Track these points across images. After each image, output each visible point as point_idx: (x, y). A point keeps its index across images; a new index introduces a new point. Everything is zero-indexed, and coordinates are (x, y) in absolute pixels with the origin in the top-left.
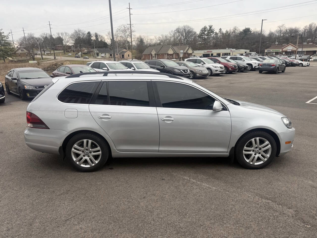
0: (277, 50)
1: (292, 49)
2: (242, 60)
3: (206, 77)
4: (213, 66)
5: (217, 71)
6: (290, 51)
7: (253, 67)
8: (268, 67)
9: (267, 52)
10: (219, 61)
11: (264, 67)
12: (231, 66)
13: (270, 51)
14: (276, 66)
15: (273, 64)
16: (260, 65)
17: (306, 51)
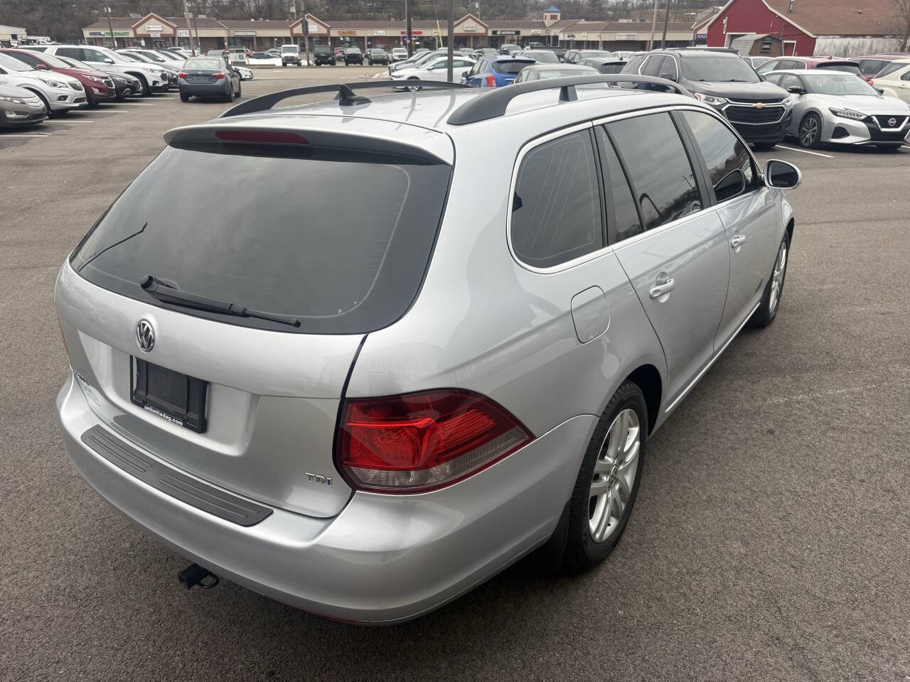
0: (121, 31)
1: (161, 29)
2: (106, 60)
3: (41, 124)
4: (45, 82)
5: (65, 98)
6: (158, 35)
7: (150, 84)
8: (205, 82)
9: (91, 36)
10: (42, 62)
11: (196, 81)
12: (96, 79)
13: (100, 34)
14: (226, 78)
15: (217, 74)
16: (182, 76)
17: (200, 38)
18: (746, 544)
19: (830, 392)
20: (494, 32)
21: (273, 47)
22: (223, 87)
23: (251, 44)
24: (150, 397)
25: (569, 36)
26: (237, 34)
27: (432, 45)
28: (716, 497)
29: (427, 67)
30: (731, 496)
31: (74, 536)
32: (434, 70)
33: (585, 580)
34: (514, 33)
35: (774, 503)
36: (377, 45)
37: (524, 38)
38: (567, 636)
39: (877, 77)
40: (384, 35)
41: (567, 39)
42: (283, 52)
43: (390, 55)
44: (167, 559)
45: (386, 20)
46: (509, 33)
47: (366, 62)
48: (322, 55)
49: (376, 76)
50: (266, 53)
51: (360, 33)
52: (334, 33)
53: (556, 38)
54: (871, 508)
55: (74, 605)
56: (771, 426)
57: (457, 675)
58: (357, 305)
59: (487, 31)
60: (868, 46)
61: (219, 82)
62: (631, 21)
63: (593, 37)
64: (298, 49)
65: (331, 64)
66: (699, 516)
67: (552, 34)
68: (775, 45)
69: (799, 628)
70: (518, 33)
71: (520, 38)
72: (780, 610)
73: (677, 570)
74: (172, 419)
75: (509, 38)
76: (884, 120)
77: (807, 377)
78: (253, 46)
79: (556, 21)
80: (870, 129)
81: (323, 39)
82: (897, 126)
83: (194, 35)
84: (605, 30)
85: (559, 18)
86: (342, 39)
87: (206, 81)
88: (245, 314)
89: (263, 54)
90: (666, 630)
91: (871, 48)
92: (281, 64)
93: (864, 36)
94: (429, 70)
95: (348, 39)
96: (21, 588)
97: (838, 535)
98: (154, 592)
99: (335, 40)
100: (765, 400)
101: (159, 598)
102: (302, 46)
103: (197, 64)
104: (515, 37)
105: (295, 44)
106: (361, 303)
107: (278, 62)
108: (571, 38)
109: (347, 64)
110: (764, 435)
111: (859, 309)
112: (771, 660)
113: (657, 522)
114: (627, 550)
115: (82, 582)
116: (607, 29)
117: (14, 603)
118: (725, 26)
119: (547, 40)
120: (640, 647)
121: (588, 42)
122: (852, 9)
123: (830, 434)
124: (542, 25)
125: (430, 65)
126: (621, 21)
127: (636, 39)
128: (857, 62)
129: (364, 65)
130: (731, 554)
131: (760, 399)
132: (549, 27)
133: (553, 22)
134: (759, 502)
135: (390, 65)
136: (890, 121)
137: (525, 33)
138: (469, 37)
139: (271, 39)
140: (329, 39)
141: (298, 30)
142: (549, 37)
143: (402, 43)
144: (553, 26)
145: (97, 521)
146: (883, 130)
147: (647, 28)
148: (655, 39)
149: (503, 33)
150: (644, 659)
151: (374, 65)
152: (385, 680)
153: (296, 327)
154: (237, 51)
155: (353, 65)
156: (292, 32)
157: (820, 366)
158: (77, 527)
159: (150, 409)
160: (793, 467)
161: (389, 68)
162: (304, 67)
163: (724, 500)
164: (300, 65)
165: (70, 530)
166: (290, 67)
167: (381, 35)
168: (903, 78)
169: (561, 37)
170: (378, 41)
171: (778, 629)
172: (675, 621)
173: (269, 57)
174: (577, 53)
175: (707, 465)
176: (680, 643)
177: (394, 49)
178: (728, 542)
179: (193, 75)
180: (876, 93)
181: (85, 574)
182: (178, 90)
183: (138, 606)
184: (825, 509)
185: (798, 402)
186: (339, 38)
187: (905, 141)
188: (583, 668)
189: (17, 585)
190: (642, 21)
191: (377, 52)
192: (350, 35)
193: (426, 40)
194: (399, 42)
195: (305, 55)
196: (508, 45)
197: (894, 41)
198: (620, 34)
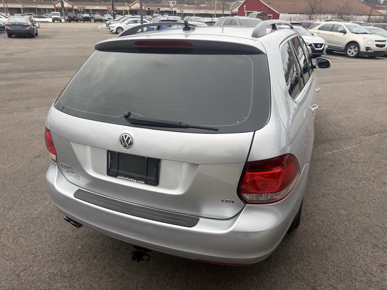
14: (31, 26)
15: (26, 24)
16: (8, 25)
17: (9, 8)
18: (346, 210)
19: (345, 148)
20: (149, 9)
21: (46, 13)
22: (30, 30)
23: (35, 11)
24: (119, 171)
25: (181, 11)
26: (27, 6)
27: (122, 13)
28: (326, 193)
29: (125, 23)
30: (331, 192)
31: (49, 246)
32: (129, 24)
33: (293, 233)
34: (157, 9)
35: (347, 193)
36: (96, 13)
37: (162, 11)
38: (299, 257)
39: (309, 29)
40: (99, 9)
41: (180, 12)
42: (53, 16)
43: (103, 17)
44: (103, 251)
45: (99, 2)
46: (155, 9)
47: (92, 20)
48: (72, 17)
49: (100, 27)
50: (43, 15)
51: (88, 7)
52: (75, 7)
53: (175, 12)
54: (382, 191)
55: (66, 280)
56: (331, 163)
57: (263, 281)
58: (246, 118)
59: (145, 8)
60: (298, 17)
61: (27, 28)
62: (206, 5)
63: (191, 12)
64: (60, 14)
65: (76, 21)
66: (323, 202)
67: (173, 10)
68: (265, 16)
69: (381, 240)
70: (159, 9)
71: (160, 11)
72: (371, 234)
73: (326, 224)
74: (137, 180)
75: (155, 11)
76: (316, 45)
77: (334, 143)
78: (36, 12)
79: (175, 5)
80: (311, 49)
81: (70, 10)
82: (321, 47)
83: (6, 7)
84: (195, 9)
85: (176, 3)
86: (79, 10)
87: (21, 28)
88: (187, 127)
89: (42, 16)
90: (334, 248)
91: (299, 18)
92: (52, 21)
93: (296, 13)
94: (126, 24)
95: (82, 10)
96: (32, 276)
97: (376, 202)
98: (105, 267)
99: (76, 10)
100: (323, 153)
101: (109, 270)
102: (61, 13)
103: (15, 19)
104: (158, 11)
105: (57, 11)
106: (247, 117)
107: (50, 20)
108: (182, 12)
109: (84, 22)
110: (330, 167)
111: (339, 116)
112: (379, 254)
113: (309, 206)
114: (303, 219)
115: (65, 269)
116: (196, 9)
117: (33, 284)
118: (245, 8)
119: (171, 13)
120: (328, 257)
121: (189, 14)
122: (291, 3)
123: (353, 164)
124: (169, 6)
125: (126, 22)
126: (202, 5)
127: (208, 13)
128: (300, 23)
129: (92, 22)
130: (342, 215)
131: (321, 153)
132: (172, 7)
133: (174, 5)
134: (342, 193)
135: (107, 22)
136: (318, 46)
137: (162, 9)
138: (138, 10)
139: (45, 9)
140: (73, 10)
141: (59, 5)
142: (172, 11)
143: (108, 13)
144: (174, 7)
145: (58, 238)
146: (316, 49)
147: (213, 9)
148: (217, 13)
149: (153, 9)
150: (333, 262)
151: (97, 22)
152: (234, 289)
153: (215, 131)
154: (29, 15)
155: (86, 22)
156: (55, 6)
157: (336, 139)
158: (49, 242)
159: (122, 177)
160: (347, 178)
161: (106, 23)
162: (63, 22)
163: (329, 194)
164: (61, 21)
165: (46, 244)
166: (56, 22)
167: (98, 9)
168: (319, 29)
169: (177, 12)
170: (96, 11)
171: (374, 241)
172: (336, 245)
173: (45, 18)
174: (189, 18)
175: (315, 181)
176: (342, 253)
177: (105, 15)
178: (339, 210)
179: (14, 25)
180: (311, 35)
181: (64, 264)
182: (6, 32)
183: (100, 275)
184: (366, 193)
185: (336, 153)
186: (78, 9)
187: (323, 53)
188: (311, 270)
189: (29, 275)
190: (210, 5)
191: (97, 16)
192: (83, 8)
193: (119, 11)
194: (106, 12)
195: (63, 17)
196: (156, 14)
197: (307, 16)
198: (202, 11)
